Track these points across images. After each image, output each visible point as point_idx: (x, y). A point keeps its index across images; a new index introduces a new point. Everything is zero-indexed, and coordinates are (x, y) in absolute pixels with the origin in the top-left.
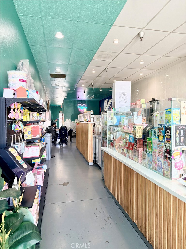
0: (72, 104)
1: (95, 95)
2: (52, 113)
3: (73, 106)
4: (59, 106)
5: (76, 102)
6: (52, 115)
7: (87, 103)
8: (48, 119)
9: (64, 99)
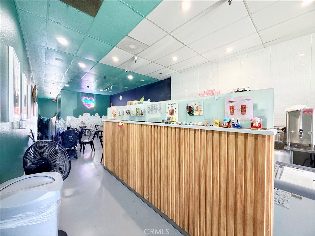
0: (75, 96)
1: (114, 85)
2: (40, 106)
3: (76, 99)
4: (51, 100)
5: (81, 95)
6: (40, 110)
7: (95, 96)
8: (34, 115)
9: (62, 88)
